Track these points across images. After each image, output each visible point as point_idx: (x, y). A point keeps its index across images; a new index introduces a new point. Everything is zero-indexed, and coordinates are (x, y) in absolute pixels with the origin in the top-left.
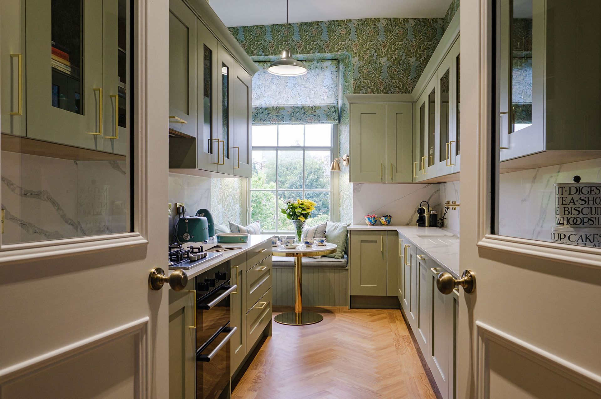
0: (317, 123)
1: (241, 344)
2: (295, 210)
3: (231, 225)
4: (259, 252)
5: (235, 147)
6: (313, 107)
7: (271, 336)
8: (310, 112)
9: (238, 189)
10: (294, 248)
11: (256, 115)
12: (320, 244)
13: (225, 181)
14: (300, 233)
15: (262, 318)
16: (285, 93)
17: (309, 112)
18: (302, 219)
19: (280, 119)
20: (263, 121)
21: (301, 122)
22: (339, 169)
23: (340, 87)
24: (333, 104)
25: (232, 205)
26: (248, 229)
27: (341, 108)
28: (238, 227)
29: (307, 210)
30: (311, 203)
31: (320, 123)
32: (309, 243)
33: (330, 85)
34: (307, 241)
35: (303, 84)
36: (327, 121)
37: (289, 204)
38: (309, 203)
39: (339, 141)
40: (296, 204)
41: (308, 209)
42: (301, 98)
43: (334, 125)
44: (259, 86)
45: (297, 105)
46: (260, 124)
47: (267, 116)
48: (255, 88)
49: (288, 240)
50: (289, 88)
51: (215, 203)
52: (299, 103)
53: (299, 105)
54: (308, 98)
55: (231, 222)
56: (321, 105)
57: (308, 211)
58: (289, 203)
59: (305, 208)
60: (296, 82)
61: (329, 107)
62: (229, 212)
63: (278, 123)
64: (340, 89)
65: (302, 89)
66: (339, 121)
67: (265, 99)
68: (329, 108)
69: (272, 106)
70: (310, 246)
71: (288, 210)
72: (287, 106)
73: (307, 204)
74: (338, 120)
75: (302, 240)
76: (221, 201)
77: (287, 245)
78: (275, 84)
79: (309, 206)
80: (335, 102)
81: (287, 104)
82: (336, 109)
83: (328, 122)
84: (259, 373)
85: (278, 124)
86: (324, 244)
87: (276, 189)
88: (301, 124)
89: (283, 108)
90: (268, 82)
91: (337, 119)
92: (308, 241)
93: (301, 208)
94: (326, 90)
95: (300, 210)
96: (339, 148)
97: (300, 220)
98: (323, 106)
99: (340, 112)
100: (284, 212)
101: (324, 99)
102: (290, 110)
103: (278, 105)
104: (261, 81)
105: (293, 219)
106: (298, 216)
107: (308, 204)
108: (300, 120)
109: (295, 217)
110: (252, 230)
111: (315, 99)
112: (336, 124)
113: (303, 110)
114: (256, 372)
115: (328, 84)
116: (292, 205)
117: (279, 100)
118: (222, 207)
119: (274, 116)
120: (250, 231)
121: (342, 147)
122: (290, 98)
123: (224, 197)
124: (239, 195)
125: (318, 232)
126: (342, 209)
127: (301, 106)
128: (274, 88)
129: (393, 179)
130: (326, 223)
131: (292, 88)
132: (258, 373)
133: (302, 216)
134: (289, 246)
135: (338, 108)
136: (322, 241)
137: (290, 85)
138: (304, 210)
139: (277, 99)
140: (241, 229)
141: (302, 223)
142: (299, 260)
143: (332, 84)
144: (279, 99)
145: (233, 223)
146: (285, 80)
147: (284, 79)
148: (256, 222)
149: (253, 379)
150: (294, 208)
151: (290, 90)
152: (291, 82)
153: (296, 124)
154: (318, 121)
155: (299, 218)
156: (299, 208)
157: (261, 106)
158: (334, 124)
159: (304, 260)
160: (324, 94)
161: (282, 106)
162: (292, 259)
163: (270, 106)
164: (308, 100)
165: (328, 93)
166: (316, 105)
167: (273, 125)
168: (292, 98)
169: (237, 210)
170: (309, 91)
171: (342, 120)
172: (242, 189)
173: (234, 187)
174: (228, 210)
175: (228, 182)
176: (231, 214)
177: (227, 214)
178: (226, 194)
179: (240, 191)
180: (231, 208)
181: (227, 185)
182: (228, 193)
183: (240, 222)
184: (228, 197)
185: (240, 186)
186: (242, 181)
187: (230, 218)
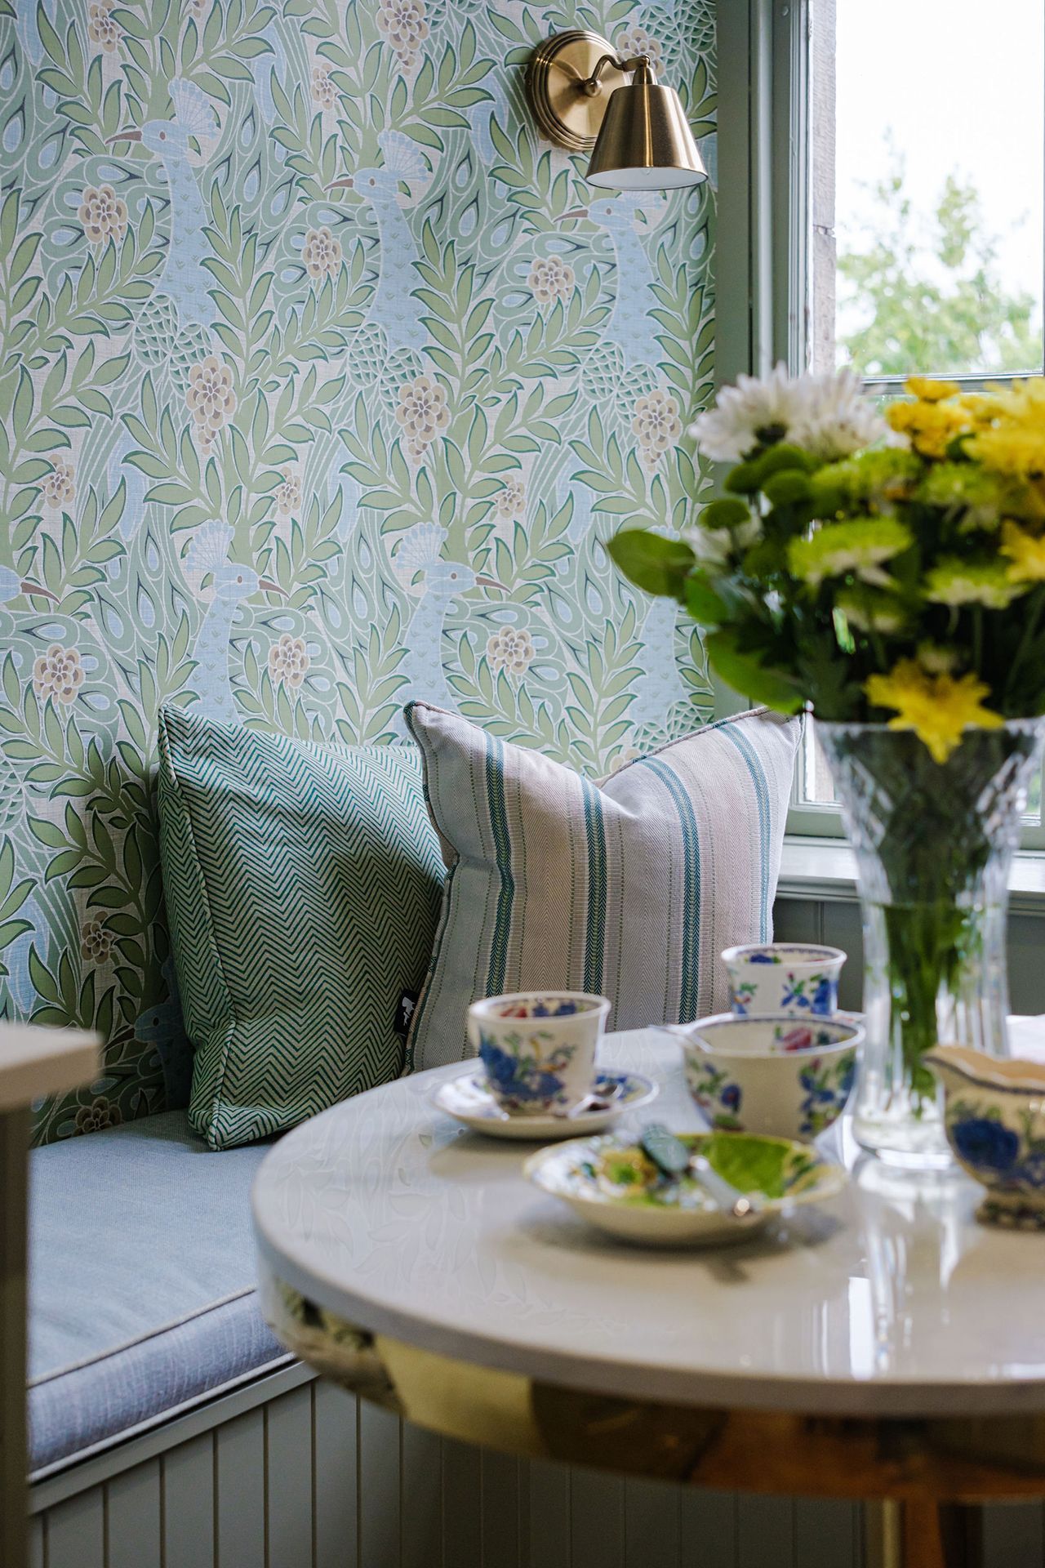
18: (938, 710)
25: (577, 537)
40: (871, 456)
95: (878, 545)
106: (861, 659)
123: (476, 450)
133: (937, 660)
156: (884, 506)
172: (708, 378)
173: (605, 352)
174: (519, 582)
175: (525, 297)
176: (569, 628)
177: (519, 625)
178: (499, 428)
179: (687, 396)
180: (562, 566)
181: (509, 325)
182: (530, 409)
183: (685, 710)
184: (527, 459)
185: (688, 346)
186: (707, 301)
187: (561, 669)
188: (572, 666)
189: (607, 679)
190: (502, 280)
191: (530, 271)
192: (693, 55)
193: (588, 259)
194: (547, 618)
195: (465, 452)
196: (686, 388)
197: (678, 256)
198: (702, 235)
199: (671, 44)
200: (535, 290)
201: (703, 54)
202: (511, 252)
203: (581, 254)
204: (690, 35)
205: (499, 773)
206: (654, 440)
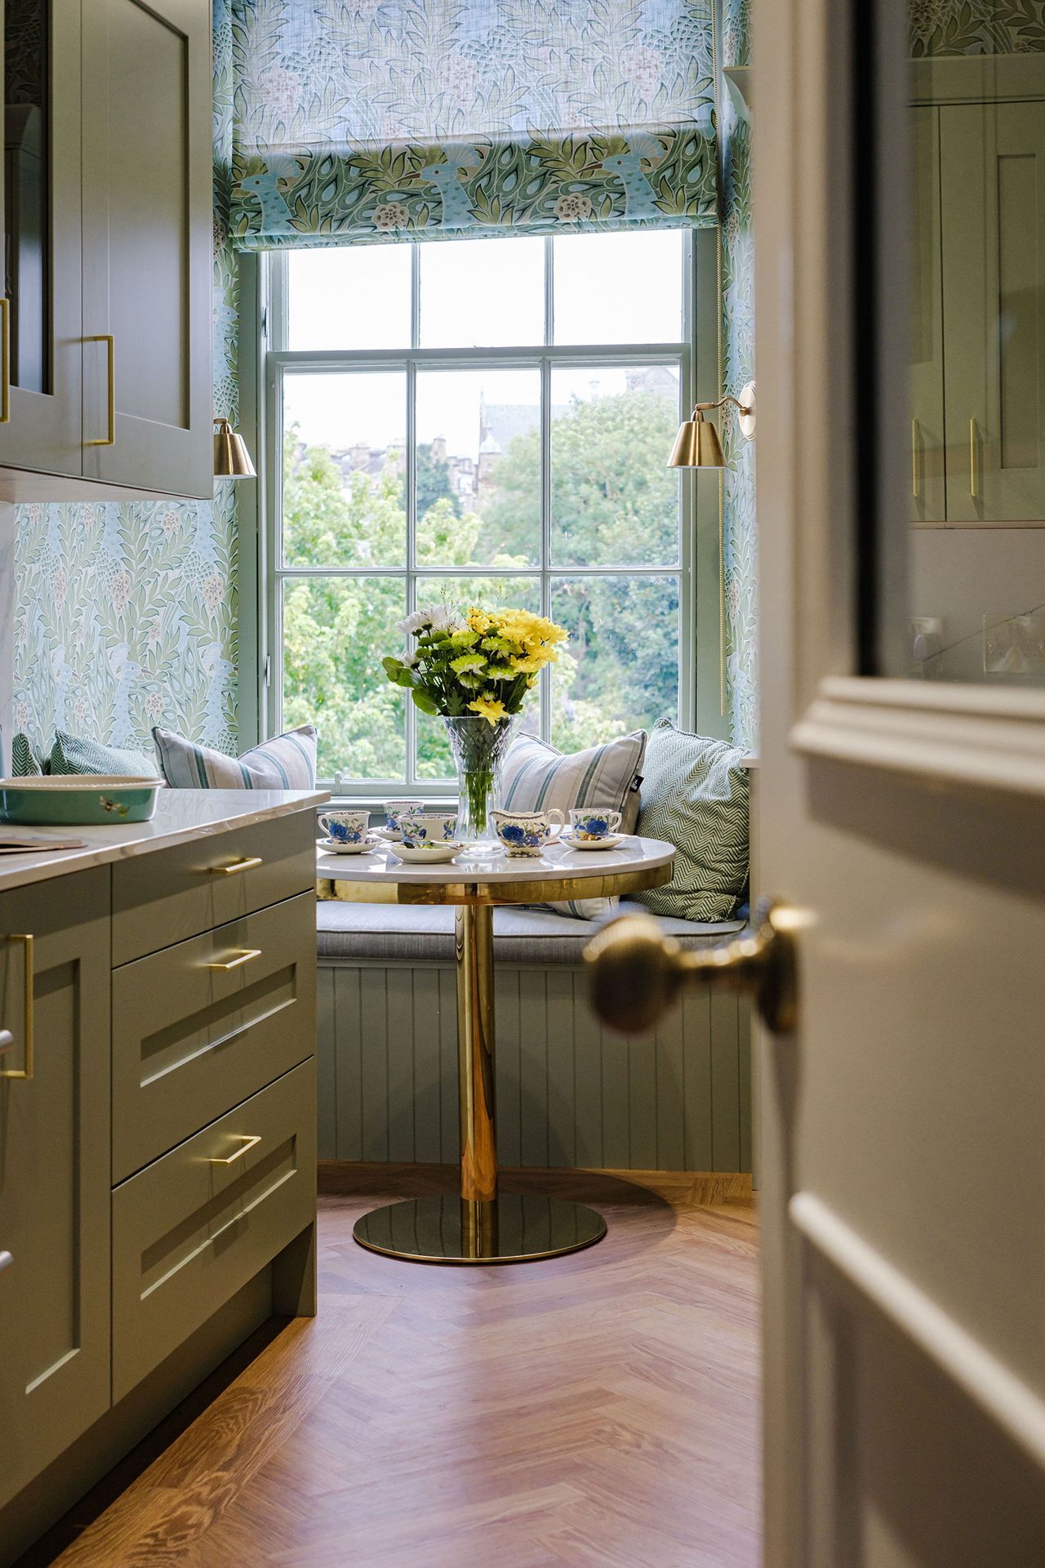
0: (605, 227)
1: (75, 1344)
2: (453, 665)
3: (165, 747)
4: (210, 871)
5: (96, 339)
6: (586, 144)
7: (311, 1314)
8: (572, 169)
9: (216, 570)
10: (446, 861)
11: (304, 192)
12: (586, 838)
13: (146, 530)
14: (483, 783)
15: (239, 1216)
16: (448, 80)
17: (568, 168)
18: (491, 711)
19: (419, 208)
20: (335, 225)
21: (526, 221)
22: (719, 459)
23: (726, 39)
24: (692, 126)
25: (181, 649)
26: (251, 770)
27: (733, 142)
28: (199, 759)
29: (513, 661)
30: (533, 629)
31: (622, 227)
32: (521, 832)
33: (676, 27)
34: (512, 823)
35: (538, 27)
36: (659, 214)
37: (424, 635)
38: (525, 626)
39: (724, 316)
40: (462, 634)
41: (522, 656)
42: (526, 100)
43: (695, 232)
44: (318, 49)
45: (506, 139)
46: (326, 240)
47: (358, 199)
48: (297, 58)
49: (421, 820)
50: (465, 50)
51: (90, 637)
52: (518, 128)
53: (515, 138)
54: (562, 97)
55: (163, 734)
56: (628, 132)
57: (521, 666)
58: (428, 627)
59: (506, 654)
60: (503, 21)
61: (672, 140)
62: (167, 685)
63: (411, 229)
64: (726, 47)
65: (532, 53)
66: (723, 214)
67: (347, 111)
68: (670, 146)
69: (384, 145)
70: (527, 849)
71: (423, 667)
72: (458, 141)
73: (513, 630)
74: (714, 206)
75: (490, 820)
76: (121, 627)
77: (409, 846)
78: (394, 33)
79: (527, 640)
80: (701, 114)
81: (456, 133)
82: (704, 148)
83: (665, 220)
84: (186, 1502)
85: (410, 237)
86: (605, 841)
87: (404, 566)
88: (527, 231)
89: (435, 156)
90: (362, 27)
91: (709, 203)
92: (520, 824)
93: (486, 653)
94: (655, 56)
95: (476, 663)
96: (725, 352)
97: (478, 713)
98: (642, 139)
99: (728, 164)
100: (398, 673)
101: (641, 101)
102: (472, 162)
103: (414, 142)
104: (327, 23)
105: (445, 712)
106: (468, 696)
107: (517, 634)
108: (523, 210)
109: (456, 700)
110: (268, 771)
111: (599, 104)
112: (704, 226)
113: (535, 162)
114: (170, 1499)
115: (665, 22)
116: (439, 639)
117: (417, 115)
118: (131, 656)
119: (388, 198)
120: (259, 778)
121: (736, 348)
122: (469, 104)
123: (141, 606)
124: (220, 600)
125: (600, 785)
126: (741, 668)
127: (524, 142)
128: (394, 56)
129: (987, 500)
130: (644, 737)
131: (480, 50)
132: (179, 1505)
133: (489, 696)
134: (421, 851)
135: (715, 144)
136: (597, 827)
137: (473, 35)
138: (503, 663)
139: (405, 109)
140: (213, 767)
141: (492, 730)
142: (478, 924)
143: (686, 22)
144: (417, 110)
145: (173, 736)
146: (443, 15)
147: (441, 10)
148: (295, 736)
149: (144, 1531)
150: (449, 653)
151: (474, 62)
152: (477, 23)
153: (504, 236)
154: (611, 217)
155: (473, 706)
156: (473, 651)
157: (326, 150)
158: (696, 226)
159: (507, 924)
160: (645, 74)
161: (433, 142)
162: (443, 920)
163: (373, 147)
164: (563, 107)
165: (663, 68)
166: (603, 133)
167: (387, 242)
168: (480, 102)
169: (208, 673)
170: (565, 65)
171: (735, 207)
172: (235, 567)
173: (193, 556)
174: (158, 671)
175: (160, 531)
176: (178, 693)
177: (158, 692)
178: (151, 596)
179: (226, 577)
180: (175, 662)
181: (154, 546)
182: (162, 586)
183: (225, 734)
184: (162, 610)
185: (226, 552)
186: (234, 529)
187: (175, 713)
188: (179, 712)
189: (193, 718)
190: (152, 524)
191: (162, 518)
192: (229, 407)
193: (185, 511)
194: (169, 689)
195: (137, 608)
196: (225, 573)
197: (222, 508)
198: (232, 496)
199: (220, 403)
200: (165, 528)
201: (233, 406)
202: (155, 510)
203: (183, 509)
204: (227, 397)
205: (201, 757)
206: (213, 599)
